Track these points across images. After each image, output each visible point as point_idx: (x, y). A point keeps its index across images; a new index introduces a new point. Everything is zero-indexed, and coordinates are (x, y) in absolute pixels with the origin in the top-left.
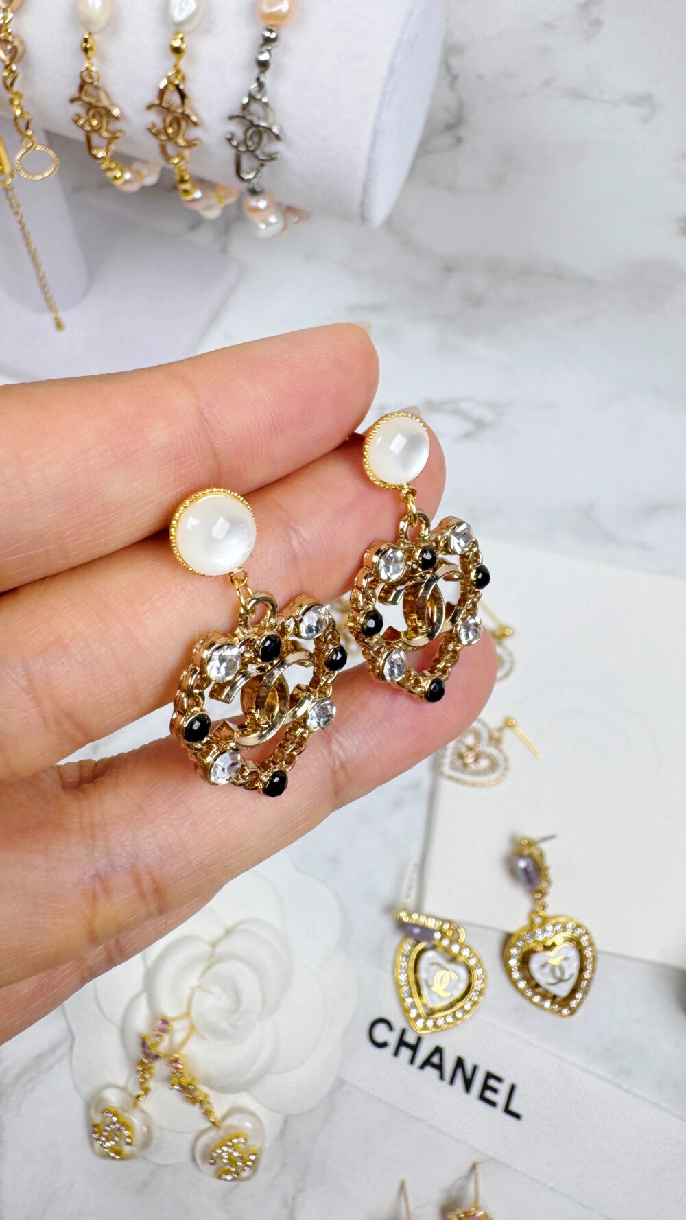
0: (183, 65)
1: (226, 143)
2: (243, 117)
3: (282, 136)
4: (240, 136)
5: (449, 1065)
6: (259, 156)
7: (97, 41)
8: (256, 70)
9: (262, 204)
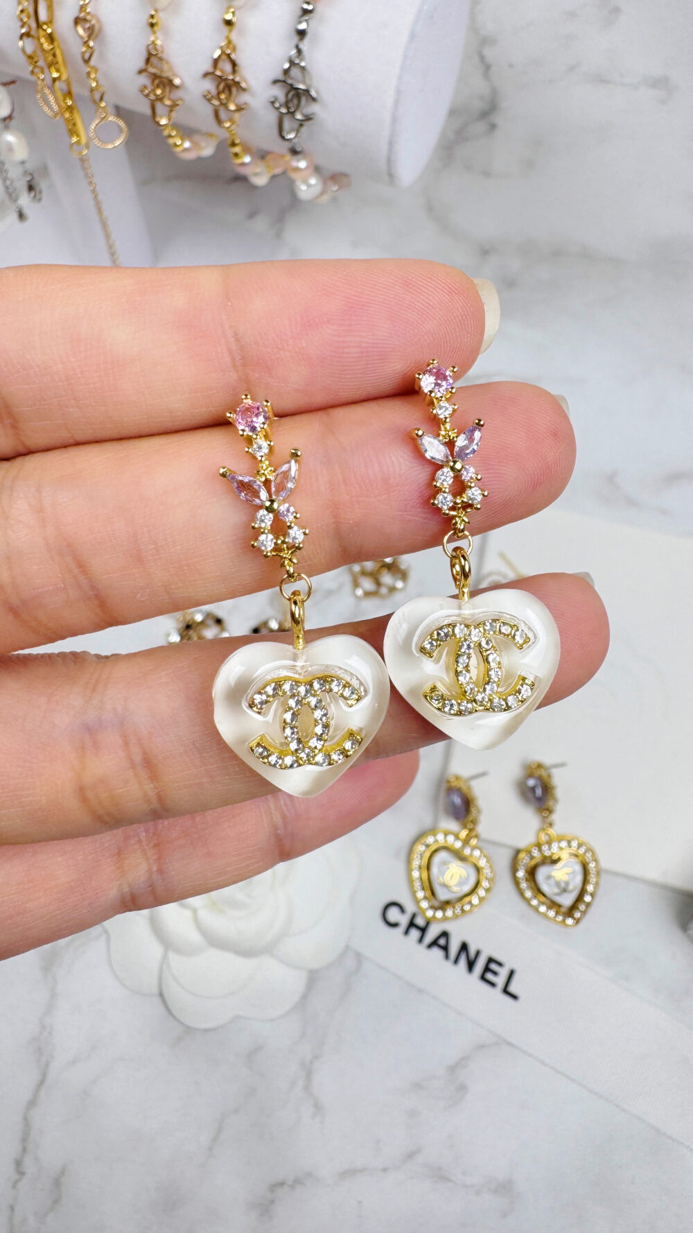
0: (235, 36)
1: (270, 105)
2: (284, 82)
3: (318, 98)
4: (282, 98)
5: (454, 948)
6: (299, 116)
7: (161, 17)
8: (295, 39)
9: (302, 164)
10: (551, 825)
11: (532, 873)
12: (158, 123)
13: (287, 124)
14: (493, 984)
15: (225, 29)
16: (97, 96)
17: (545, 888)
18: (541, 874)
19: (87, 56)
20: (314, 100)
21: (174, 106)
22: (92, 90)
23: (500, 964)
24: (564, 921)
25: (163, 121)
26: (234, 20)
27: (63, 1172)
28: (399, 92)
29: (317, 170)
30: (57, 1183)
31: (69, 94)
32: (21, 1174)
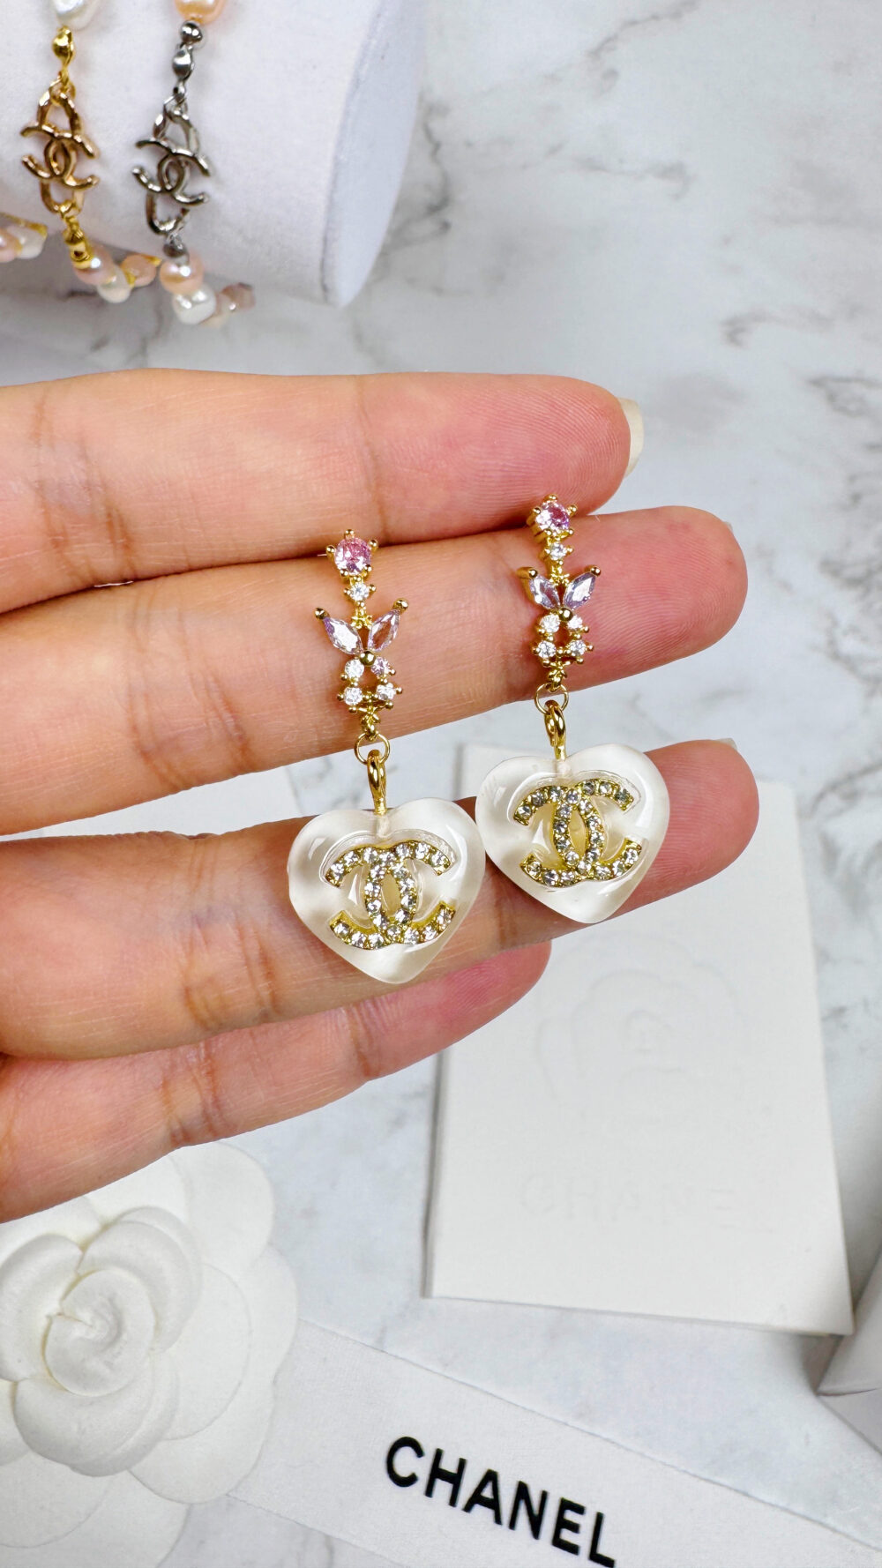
1: (133, 179)
2: (156, 144)
3: (211, 171)
4: (152, 169)
5: (507, 1499)
6: (180, 198)
8: (172, 79)
9: (185, 271)
13: (161, 210)
14: (573, 1549)
15: (57, 61)
20: (205, 172)
23: (580, 1510)
26: (72, 46)
29: (207, 279)
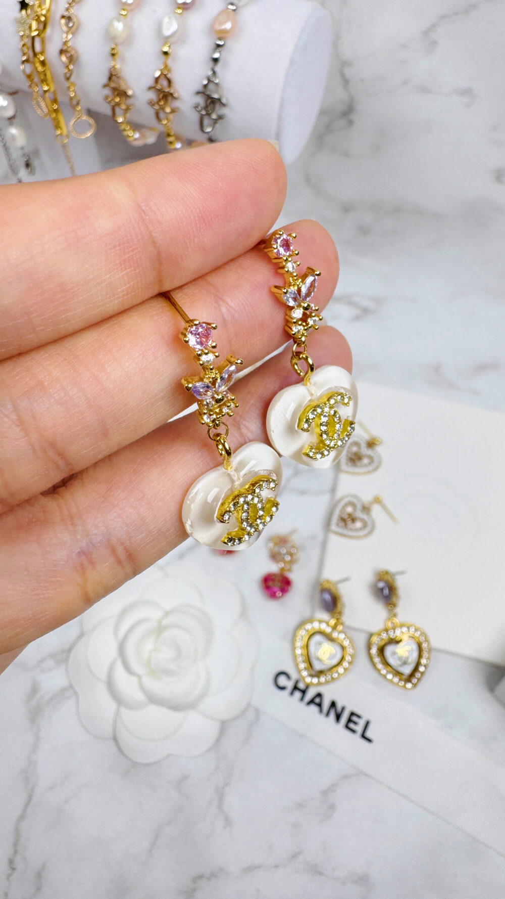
0: (170, 62)
1: (194, 110)
3: (227, 104)
4: (202, 104)
5: (326, 705)
6: (214, 116)
7: (120, 50)
8: (211, 64)
10: (395, 615)
11: (381, 651)
12: (116, 121)
13: (206, 121)
14: (353, 731)
15: (163, 57)
16: (74, 102)
17: (391, 661)
18: (389, 650)
19: (68, 75)
20: (224, 105)
21: (127, 109)
22: (71, 98)
23: (359, 717)
24: (404, 686)
25: (120, 120)
26: (170, 51)
27: (43, 867)
28: (283, 100)
30: (39, 876)
31: (55, 101)
32: (13, 869)
